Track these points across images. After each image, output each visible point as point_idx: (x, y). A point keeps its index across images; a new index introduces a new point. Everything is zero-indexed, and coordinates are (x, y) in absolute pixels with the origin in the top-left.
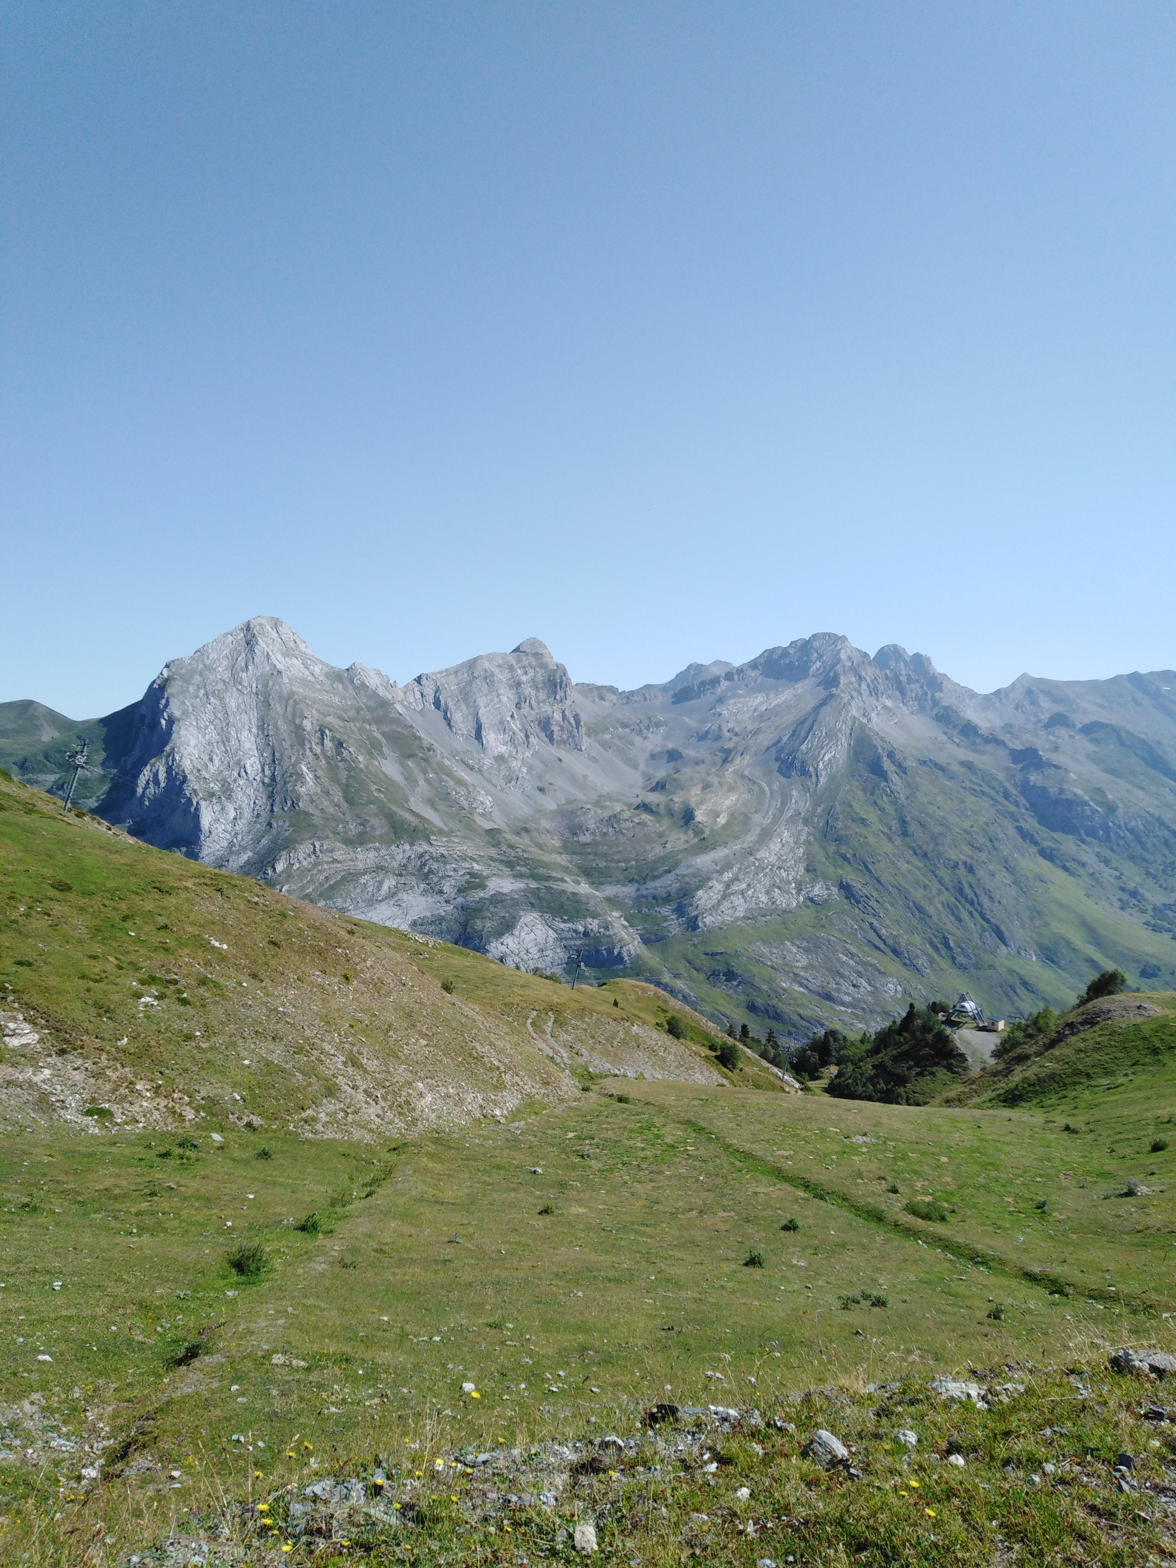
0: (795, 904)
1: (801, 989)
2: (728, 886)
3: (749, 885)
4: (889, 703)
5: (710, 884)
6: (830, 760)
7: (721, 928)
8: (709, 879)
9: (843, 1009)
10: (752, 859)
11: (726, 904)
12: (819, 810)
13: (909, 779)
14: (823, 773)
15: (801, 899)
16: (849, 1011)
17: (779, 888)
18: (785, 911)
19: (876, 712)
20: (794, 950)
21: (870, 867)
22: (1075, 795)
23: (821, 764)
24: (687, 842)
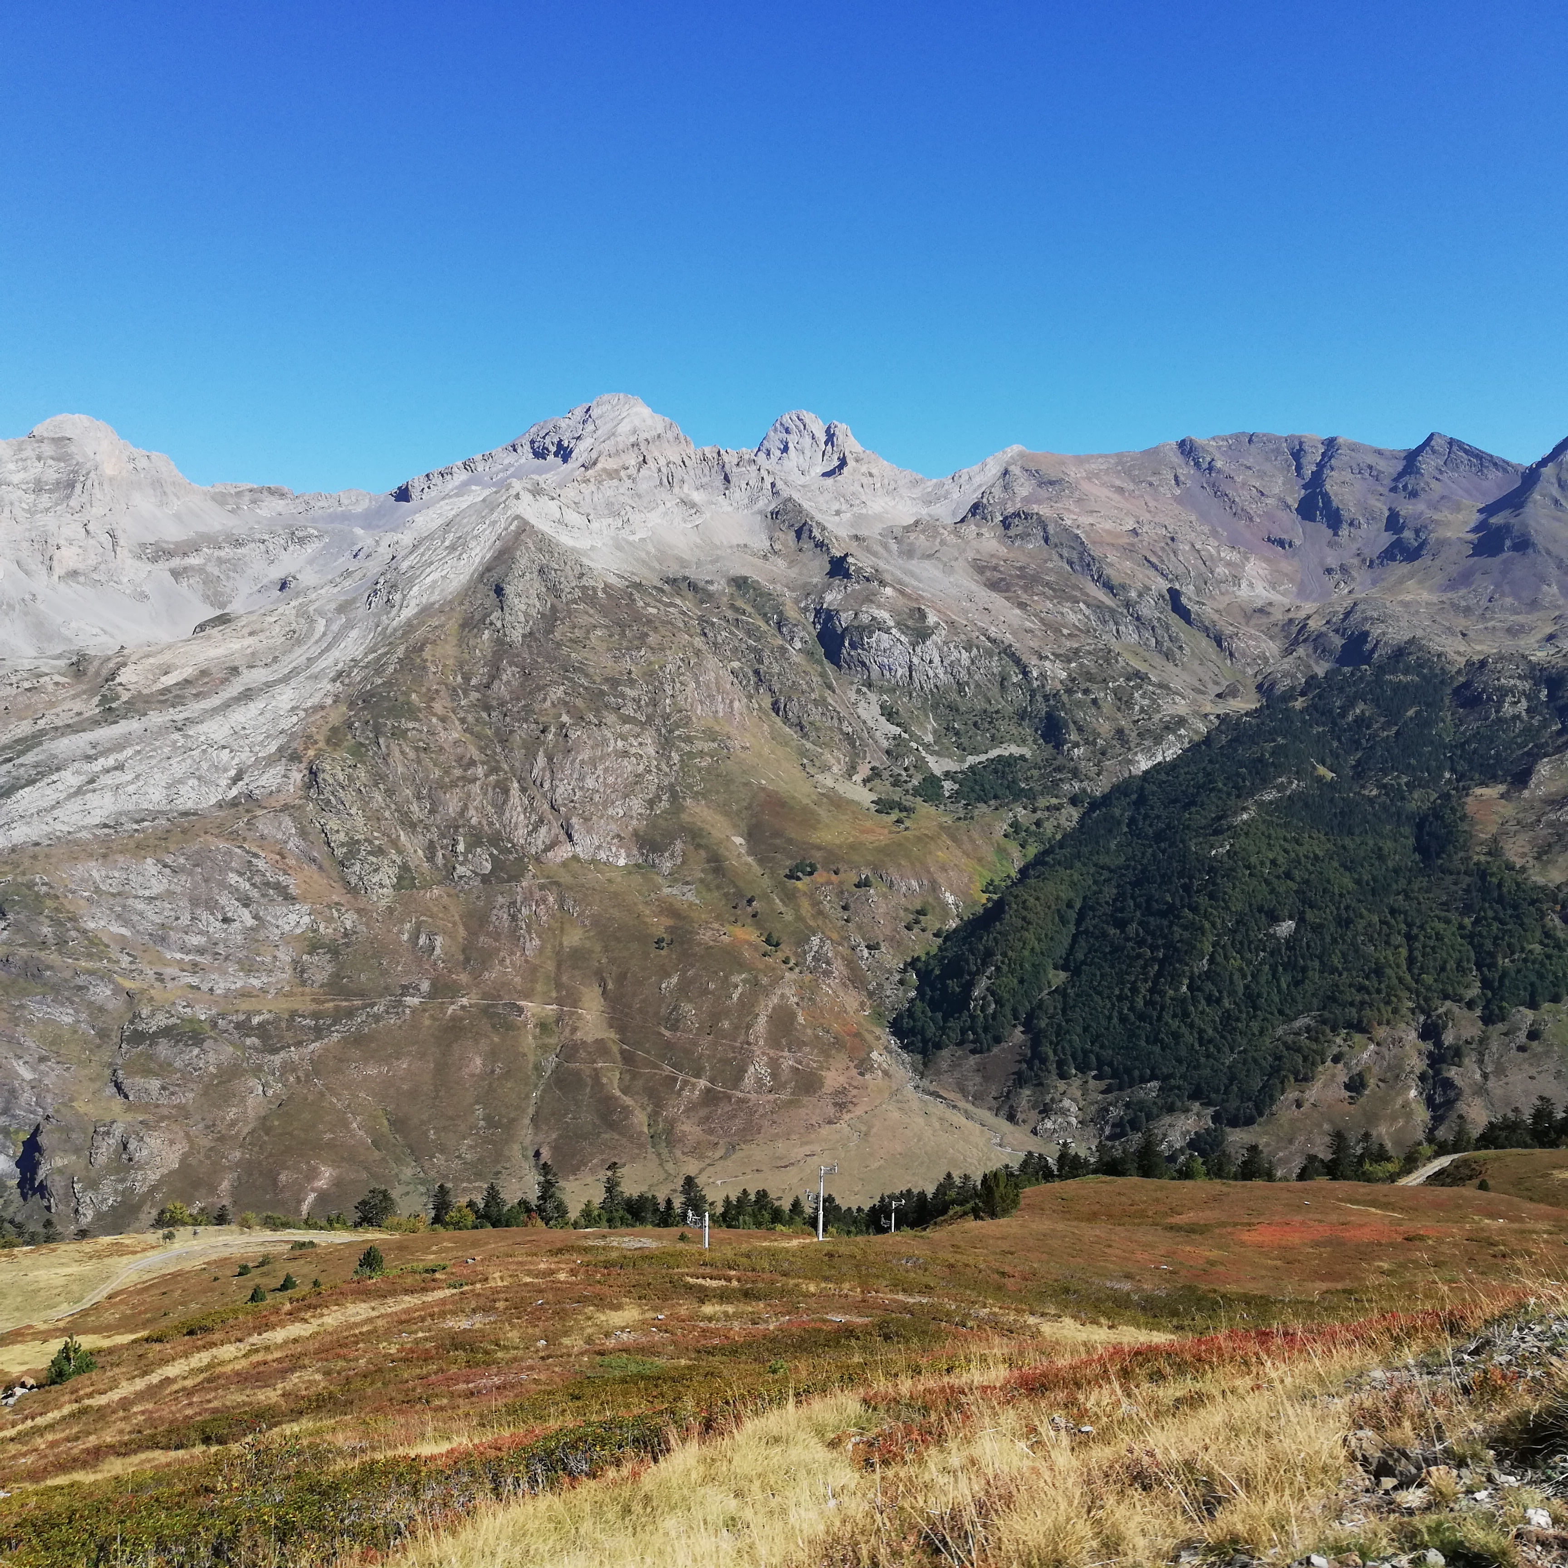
0: (213, 801)
1: (124, 931)
2: (92, 781)
3: (137, 777)
4: (697, 497)
5: (54, 777)
6: (435, 582)
7: (37, 844)
8: (58, 769)
9: (178, 956)
10: (176, 736)
11: (74, 805)
12: (370, 657)
13: (560, 606)
14: (413, 603)
15: (234, 792)
16: (187, 958)
17: (199, 779)
18: (185, 814)
19: (662, 508)
20: (153, 870)
21: (381, 741)
22: (874, 619)
23: (415, 589)
24: (79, 714)
